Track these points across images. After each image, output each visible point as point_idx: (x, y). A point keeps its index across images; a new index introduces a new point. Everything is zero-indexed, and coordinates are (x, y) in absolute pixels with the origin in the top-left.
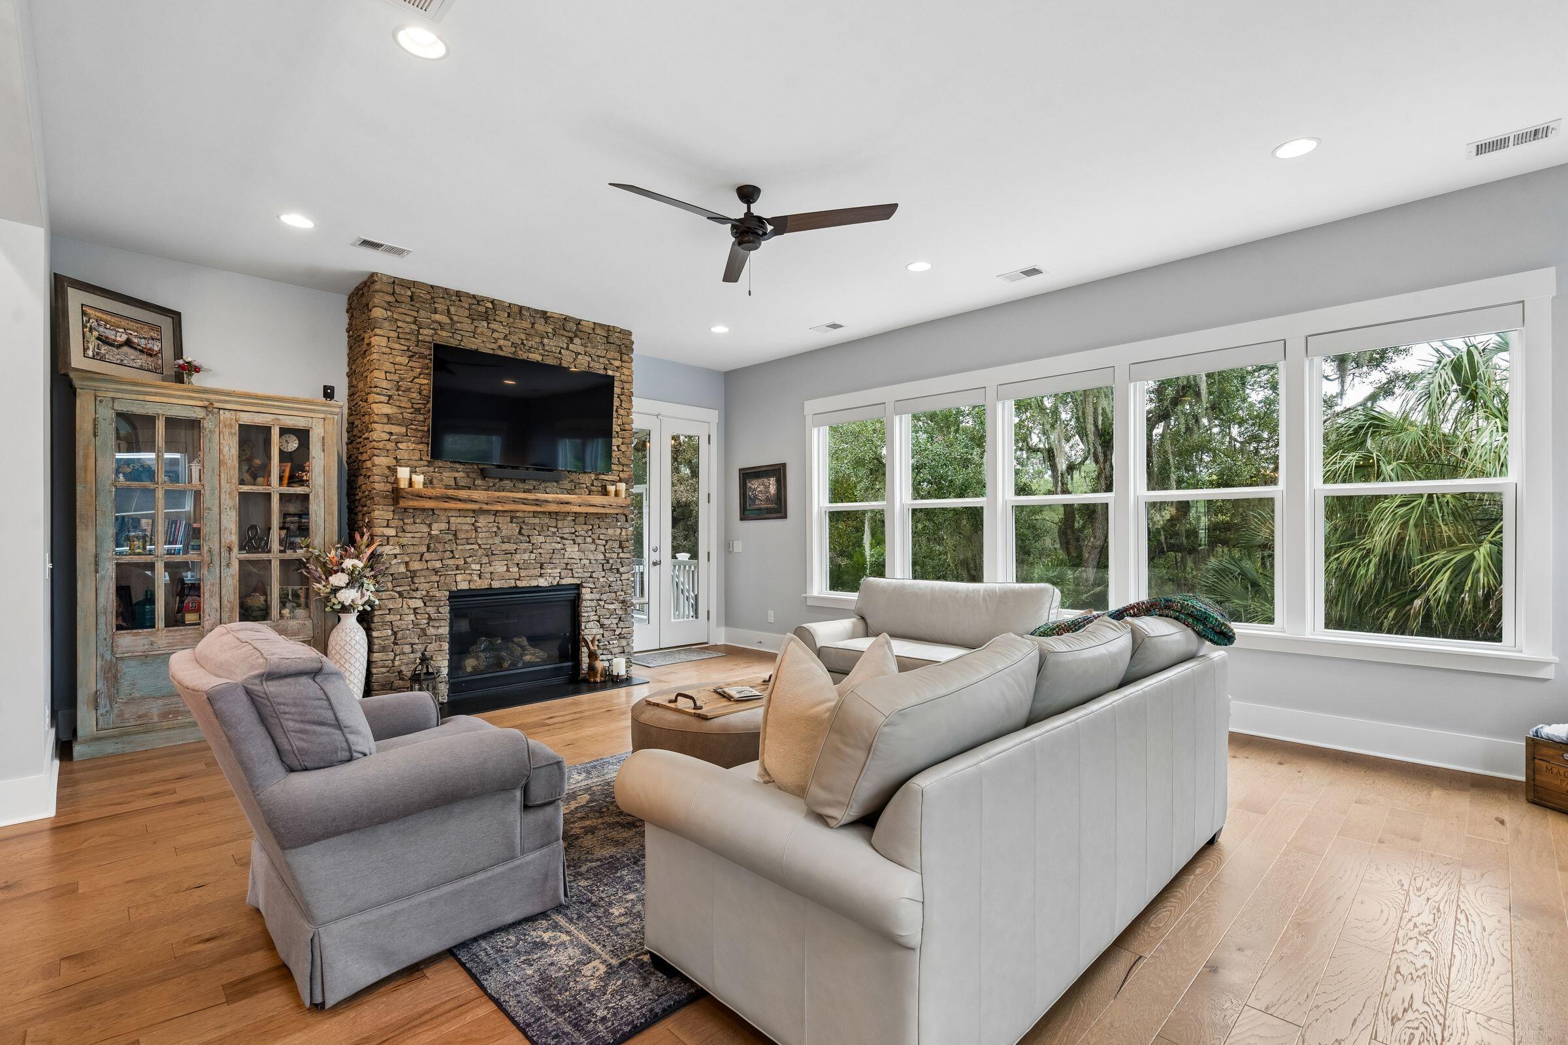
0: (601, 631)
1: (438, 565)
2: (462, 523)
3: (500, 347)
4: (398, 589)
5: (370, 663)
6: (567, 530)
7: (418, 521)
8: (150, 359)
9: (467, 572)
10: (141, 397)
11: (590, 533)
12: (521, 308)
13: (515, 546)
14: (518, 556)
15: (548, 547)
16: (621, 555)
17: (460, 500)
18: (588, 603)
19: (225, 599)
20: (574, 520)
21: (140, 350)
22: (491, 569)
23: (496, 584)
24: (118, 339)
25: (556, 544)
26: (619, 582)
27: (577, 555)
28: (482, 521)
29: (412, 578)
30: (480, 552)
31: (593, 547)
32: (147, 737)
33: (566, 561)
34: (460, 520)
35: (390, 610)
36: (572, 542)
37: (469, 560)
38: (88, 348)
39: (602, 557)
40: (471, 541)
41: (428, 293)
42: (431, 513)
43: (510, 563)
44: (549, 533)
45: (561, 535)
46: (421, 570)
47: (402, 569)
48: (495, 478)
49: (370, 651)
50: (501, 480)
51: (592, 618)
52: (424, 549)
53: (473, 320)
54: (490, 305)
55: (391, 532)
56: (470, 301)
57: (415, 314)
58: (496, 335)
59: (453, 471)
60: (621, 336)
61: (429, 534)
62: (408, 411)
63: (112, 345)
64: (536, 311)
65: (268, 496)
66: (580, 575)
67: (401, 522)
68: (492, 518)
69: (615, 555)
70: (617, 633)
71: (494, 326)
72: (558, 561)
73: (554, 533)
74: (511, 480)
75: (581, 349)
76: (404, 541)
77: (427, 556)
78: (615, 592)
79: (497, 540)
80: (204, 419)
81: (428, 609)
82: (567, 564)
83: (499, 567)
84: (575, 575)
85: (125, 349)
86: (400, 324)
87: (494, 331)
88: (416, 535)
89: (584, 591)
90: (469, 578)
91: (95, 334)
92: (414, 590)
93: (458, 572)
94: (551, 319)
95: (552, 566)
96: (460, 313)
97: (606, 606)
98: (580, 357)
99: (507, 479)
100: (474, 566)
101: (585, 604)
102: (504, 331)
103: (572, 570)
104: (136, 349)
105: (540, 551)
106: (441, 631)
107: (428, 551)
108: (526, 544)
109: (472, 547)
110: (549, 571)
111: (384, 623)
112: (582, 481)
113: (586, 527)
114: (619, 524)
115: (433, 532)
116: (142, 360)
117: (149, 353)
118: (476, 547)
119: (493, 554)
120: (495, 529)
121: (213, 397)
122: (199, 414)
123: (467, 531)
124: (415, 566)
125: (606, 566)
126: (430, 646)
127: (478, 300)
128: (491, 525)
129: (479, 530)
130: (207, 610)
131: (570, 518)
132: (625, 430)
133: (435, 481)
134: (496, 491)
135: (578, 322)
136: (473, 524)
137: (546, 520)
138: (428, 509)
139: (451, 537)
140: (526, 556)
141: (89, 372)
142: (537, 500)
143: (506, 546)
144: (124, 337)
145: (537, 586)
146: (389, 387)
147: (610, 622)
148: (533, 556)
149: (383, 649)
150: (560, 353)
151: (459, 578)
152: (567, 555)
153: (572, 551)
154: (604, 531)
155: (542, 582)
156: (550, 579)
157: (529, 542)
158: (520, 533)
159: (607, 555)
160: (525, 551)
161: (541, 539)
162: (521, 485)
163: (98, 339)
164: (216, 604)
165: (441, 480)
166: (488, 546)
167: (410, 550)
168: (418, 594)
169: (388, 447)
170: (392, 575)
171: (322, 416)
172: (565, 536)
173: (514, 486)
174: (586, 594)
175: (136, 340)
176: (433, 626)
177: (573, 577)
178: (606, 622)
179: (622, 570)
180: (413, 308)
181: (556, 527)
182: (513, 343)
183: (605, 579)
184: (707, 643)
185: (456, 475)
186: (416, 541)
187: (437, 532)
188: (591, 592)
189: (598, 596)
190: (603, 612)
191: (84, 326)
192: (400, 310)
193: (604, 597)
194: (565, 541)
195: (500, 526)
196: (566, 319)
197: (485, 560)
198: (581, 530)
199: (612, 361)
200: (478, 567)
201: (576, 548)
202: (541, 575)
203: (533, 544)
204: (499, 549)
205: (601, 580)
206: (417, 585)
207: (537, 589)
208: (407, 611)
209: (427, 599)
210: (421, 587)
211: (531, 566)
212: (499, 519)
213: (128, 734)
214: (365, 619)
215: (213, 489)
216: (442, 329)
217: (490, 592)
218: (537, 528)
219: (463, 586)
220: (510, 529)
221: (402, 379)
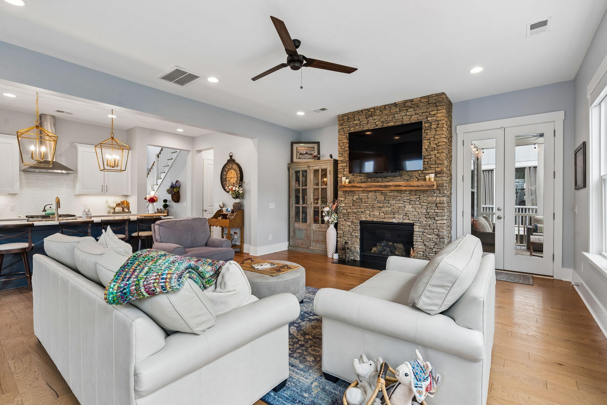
0: (424, 248)
1: (356, 210)
2: (362, 195)
3: (377, 125)
4: (344, 218)
5: (337, 241)
6: (406, 198)
7: (350, 195)
8: (311, 156)
9: (365, 214)
10: (297, 167)
11: (418, 199)
12: (385, 106)
13: (382, 205)
14: (383, 209)
15: (397, 206)
16: (436, 211)
17: (357, 187)
18: (417, 233)
19: (311, 217)
20: (410, 194)
21: (309, 154)
22: (373, 213)
23: (375, 220)
24: (304, 153)
25: (400, 204)
26: (435, 225)
27: (411, 210)
28: (370, 195)
29: (348, 215)
30: (370, 207)
31: (420, 206)
32: (298, 248)
33: (405, 212)
34: (362, 194)
35: (342, 224)
36: (409, 203)
37: (365, 209)
38: (297, 157)
39: (425, 211)
40: (366, 202)
41: (352, 115)
42: (354, 192)
43: (380, 211)
44: (398, 199)
45: (403, 200)
46: (351, 212)
47: (345, 211)
48: (375, 177)
49: (337, 238)
50: (377, 178)
51: (419, 240)
52: (351, 205)
53: (367, 118)
54: (373, 110)
55: (342, 199)
56: (366, 112)
57: (349, 124)
58: (375, 121)
59: (360, 177)
60: (436, 97)
61: (353, 200)
62: (347, 158)
63: (302, 155)
64: (391, 104)
65: (319, 188)
66: (412, 219)
67: (345, 196)
68: (374, 194)
69: (433, 211)
70: (434, 250)
71: (375, 117)
72: (401, 212)
73: (400, 199)
74: (381, 178)
75: (413, 113)
76: (346, 202)
77: (352, 207)
78: (433, 230)
79: (376, 202)
80: (307, 170)
81: (353, 226)
82: (406, 214)
83: (377, 213)
84: (410, 219)
85: (306, 155)
86: (345, 129)
87: (374, 119)
88: (349, 200)
89: (415, 227)
90: (365, 216)
91: (299, 153)
92: (348, 219)
93: (362, 214)
94: (398, 105)
95: (398, 214)
96: (362, 118)
97: (427, 236)
98: (413, 117)
99: (379, 177)
100: (367, 212)
101: (415, 233)
102: (379, 118)
103: (408, 216)
104: (308, 154)
105: (393, 207)
106: (356, 234)
107: (353, 206)
108: (387, 204)
109: (366, 204)
110: (397, 216)
111: (341, 229)
112: (413, 175)
113: (416, 197)
114: (435, 194)
115: (354, 199)
116: (310, 156)
117: (311, 154)
118: (368, 205)
119: (374, 208)
120: (374, 198)
121: (308, 164)
122: (306, 169)
123: (365, 199)
124: (349, 211)
125: (428, 216)
126: (353, 239)
127: (368, 110)
128: (373, 196)
129: (369, 198)
130: (308, 219)
131: (407, 193)
132: (439, 146)
133: (355, 181)
134: (375, 183)
135: (412, 101)
136: (367, 196)
137: (396, 194)
138: (353, 191)
139: (360, 201)
140: (387, 209)
141: (297, 162)
142: (385, 185)
143: (379, 205)
144: (305, 152)
145: (392, 222)
146: (341, 151)
147: (429, 244)
148: (390, 209)
149: (340, 237)
150: (403, 119)
151: (362, 216)
152: (406, 209)
153: (409, 208)
154: (426, 198)
155: (394, 221)
156: (398, 220)
157: (389, 203)
158: (385, 200)
159: (427, 210)
160: (387, 207)
161: (394, 202)
162: (385, 180)
163: (300, 154)
164: (309, 218)
165: (357, 180)
166: (372, 204)
167: (347, 205)
168: (350, 220)
169: (341, 171)
170: (343, 213)
171: (329, 164)
172: (405, 201)
173: (383, 180)
174: (416, 228)
175: (308, 152)
176: (354, 232)
177: (409, 220)
178: (427, 243)
179: (436, 218)
180: (348, 122)
181: (401, 197)
182: (382, 122)
183: (426, 222)
184: (552, 277)
185: (361, 178)
186: (349, 202)
187: (355, 199)
188: (419, 228)
189: (422, 230)
190: (425, 238)
191: (297, 152)
192: (345, 124)
193: (426, 231)
194: (405, 203)
195: (377, 196)
196: (406, 102)
197: (371, 210)
198: (413, 198)
199: (431, 113)
200: (368, 212)
201: (411, 206)
202: (394, 218)
203: (391, 204)
204: (376, 205)
205: (424, 222)
206: (349, 217)
207: (392, 224)
208: (347, 226)
209: (352, 222)
210: (350, 218)
211: (389, 213)
212: (376, 194)
213: (296, 247)
214: (336, 226)
215: (309, 188)
216: (356, 126)
217: (372, 223)
218: (392, 197)
219: (364, 219)
220: (381, 197)
221: (345, 147)
